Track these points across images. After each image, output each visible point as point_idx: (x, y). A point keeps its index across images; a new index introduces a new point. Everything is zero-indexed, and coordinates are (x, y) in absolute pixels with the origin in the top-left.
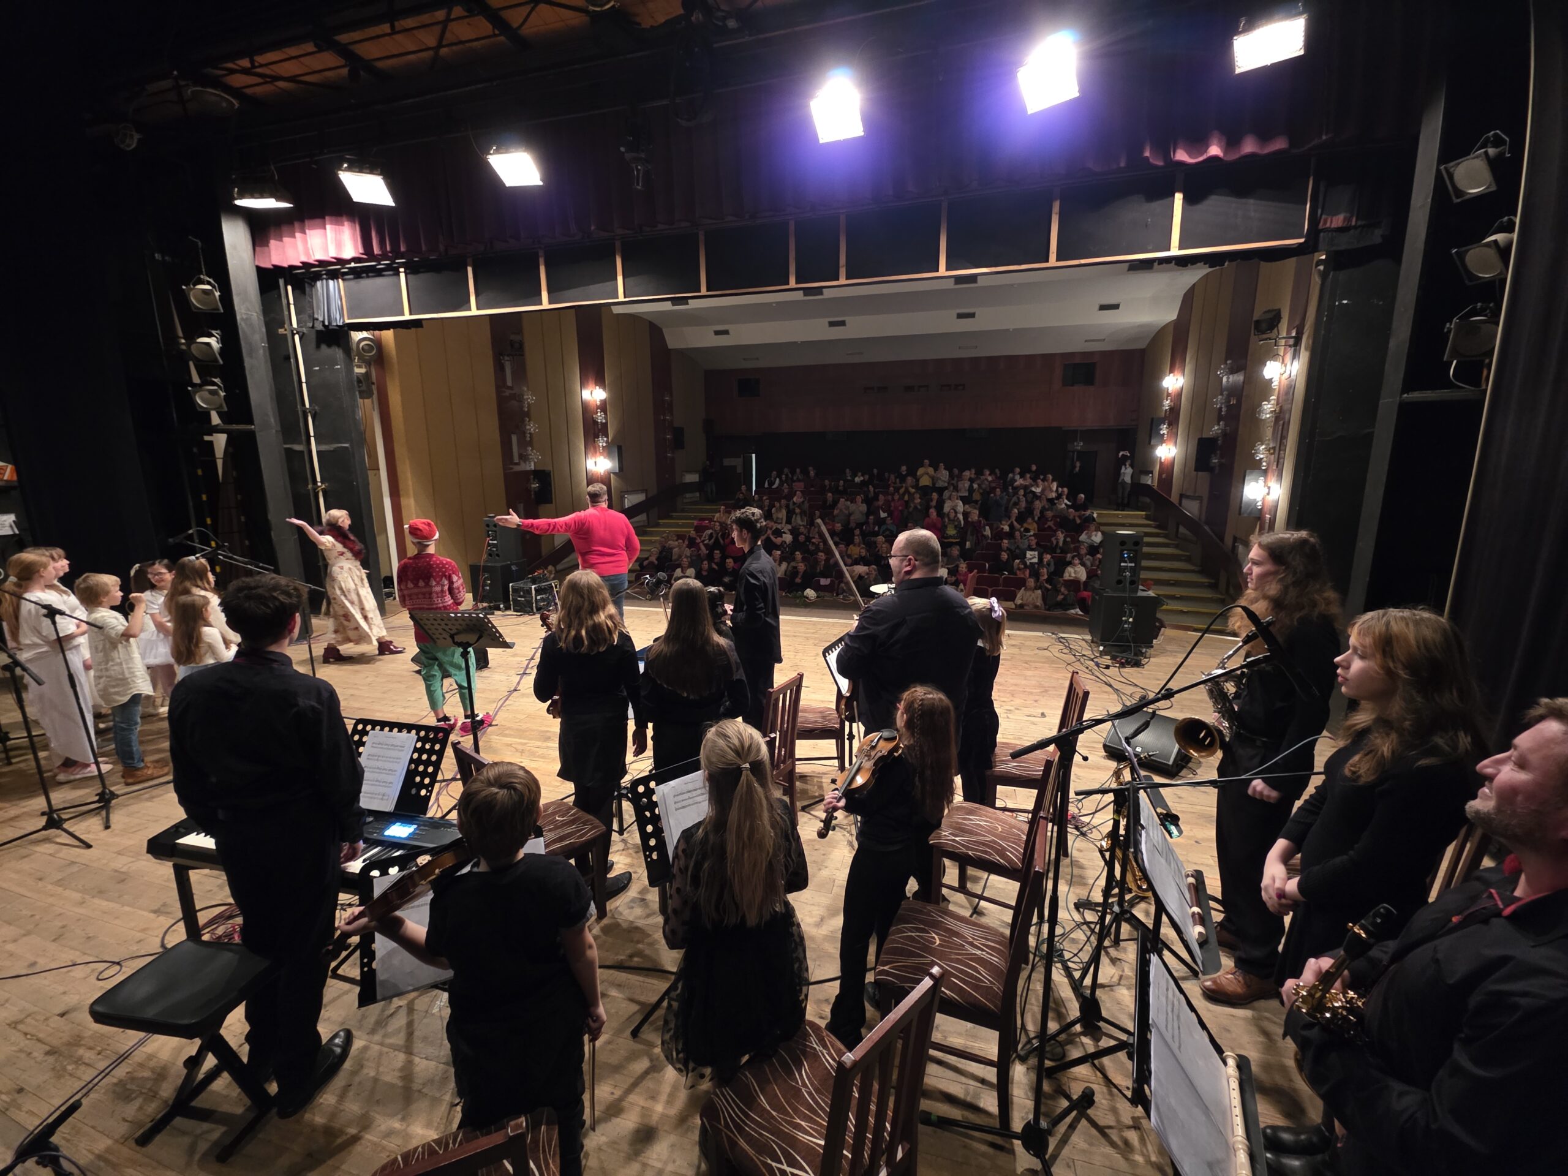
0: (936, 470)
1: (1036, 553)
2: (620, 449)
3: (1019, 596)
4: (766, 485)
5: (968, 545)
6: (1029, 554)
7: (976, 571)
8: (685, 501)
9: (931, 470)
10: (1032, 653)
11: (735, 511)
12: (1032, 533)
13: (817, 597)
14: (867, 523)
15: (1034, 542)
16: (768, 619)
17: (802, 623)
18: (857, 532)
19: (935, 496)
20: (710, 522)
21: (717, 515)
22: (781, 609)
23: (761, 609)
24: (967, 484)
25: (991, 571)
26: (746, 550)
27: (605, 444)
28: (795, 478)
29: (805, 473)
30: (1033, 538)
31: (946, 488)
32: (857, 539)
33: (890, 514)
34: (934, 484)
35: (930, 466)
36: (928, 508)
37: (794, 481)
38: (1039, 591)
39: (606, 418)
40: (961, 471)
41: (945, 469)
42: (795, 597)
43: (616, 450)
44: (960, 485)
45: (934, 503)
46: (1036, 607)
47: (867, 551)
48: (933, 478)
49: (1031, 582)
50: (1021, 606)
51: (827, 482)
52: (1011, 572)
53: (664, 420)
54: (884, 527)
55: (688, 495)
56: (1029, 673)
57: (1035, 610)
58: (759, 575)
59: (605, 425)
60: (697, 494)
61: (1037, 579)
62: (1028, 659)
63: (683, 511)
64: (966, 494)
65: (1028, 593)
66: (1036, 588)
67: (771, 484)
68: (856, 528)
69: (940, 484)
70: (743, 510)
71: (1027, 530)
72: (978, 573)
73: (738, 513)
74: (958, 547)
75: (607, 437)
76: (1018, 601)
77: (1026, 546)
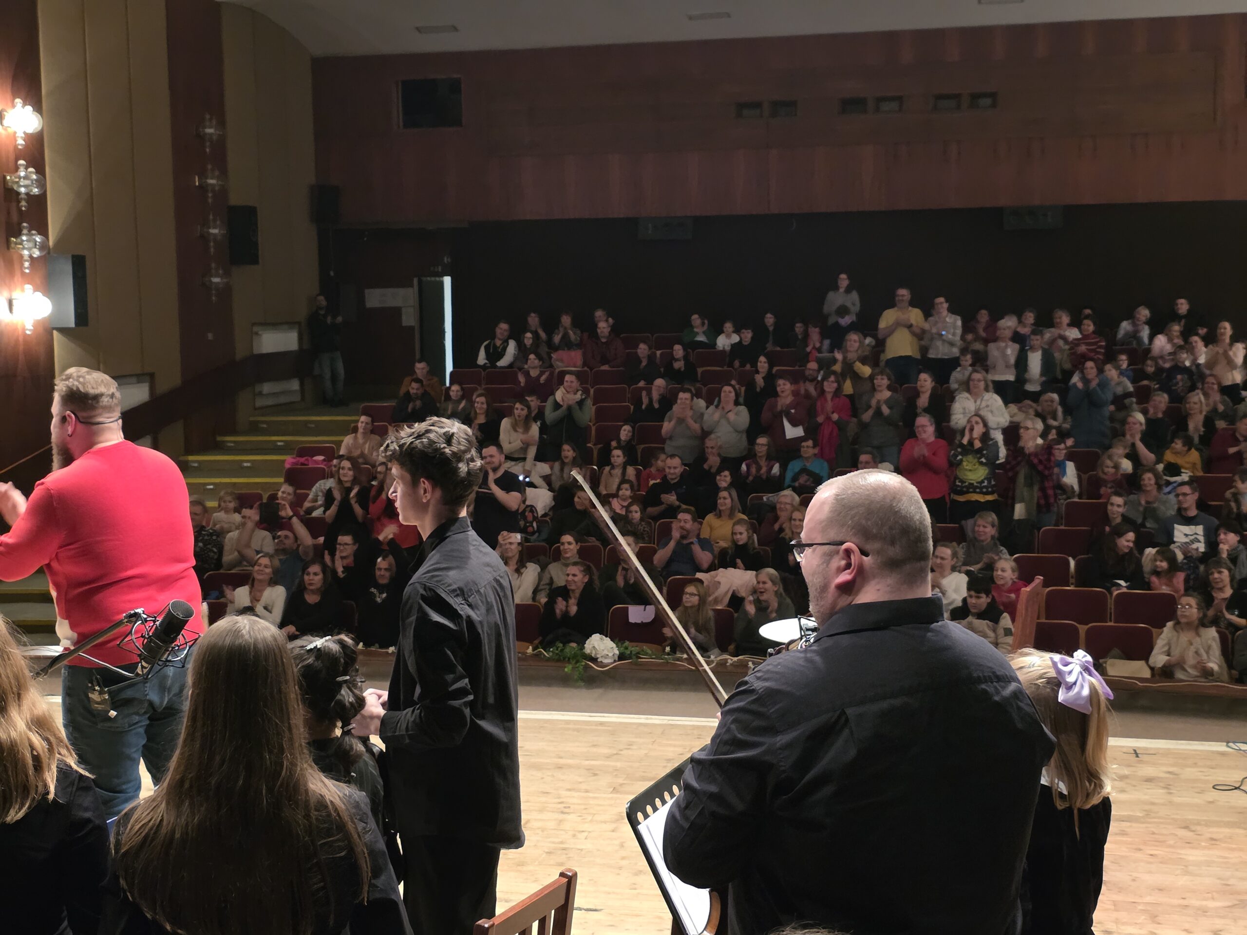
0: (928, 313)
1: (1200, 529)
2: (79, 265)
3: (1160, 644)
4: (482, 359)
5: (1019, 511)
6: (1181, 533)
7: (1039, 579)
8: (260, 402)
9: (915, 315)
10: (1198, 800)
11: (398, 429)
12: (1185, 477)
13: (621, 657)
14: (750, 455)
15: (1190, 500)
16: (484, 724)
17: (579, 729)
18: (724, 479)
19: (926, 382)
20: (329, 459)
21: (348, 440)
22: (523, 694)
23: (463, 692)
24: (1011, 351)
25: (1083, 578)
26: (425, 534)
27: (36, 253)
28: (557, 339)
29: (586, 325)
30: (1186, 489)
31: (954, 363)
32: (726, 500)
33: (812, 432)
34: (924, 350)
35: (913, 304)
36: (909, 414)
37: (556, 349)
38: (1212, 633)
39: (41, 184)
40: (996, 317)
41: (952, 310)
42: (562, 659)
43: (68, 268)
44: (993, 350)
45: (923, 401)
46: (1207, 673)
47: (754, 529)
48: (920, 335)
49: (1190, 607)
50: (1166, 672)
51: (643, 349)
52: (1137, 578)
53: (203, 188)
54: (795, 466)
55: (267, 388)
56: (1193, 855)
57: (1203, 683)
58: (456, 603)
59: (38, 203)
60: (295, 385)
61: (1207, 600)
62: (1190, 816)
63: (254, 428)
64: (1010, 377)
65: (1185, 637)
66: (1203, 623)
67: (495, 354)
68: (719, 471)
69: (940, 351)
70: (419, 427)
71: (1173, 469)
72: (1046, 584)
73: (406, 434)
74: (993, 517)
75: (44, 232)
76: (1159, 658)
77: (1172, 512)
